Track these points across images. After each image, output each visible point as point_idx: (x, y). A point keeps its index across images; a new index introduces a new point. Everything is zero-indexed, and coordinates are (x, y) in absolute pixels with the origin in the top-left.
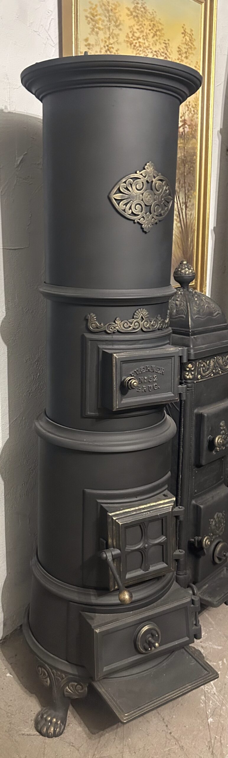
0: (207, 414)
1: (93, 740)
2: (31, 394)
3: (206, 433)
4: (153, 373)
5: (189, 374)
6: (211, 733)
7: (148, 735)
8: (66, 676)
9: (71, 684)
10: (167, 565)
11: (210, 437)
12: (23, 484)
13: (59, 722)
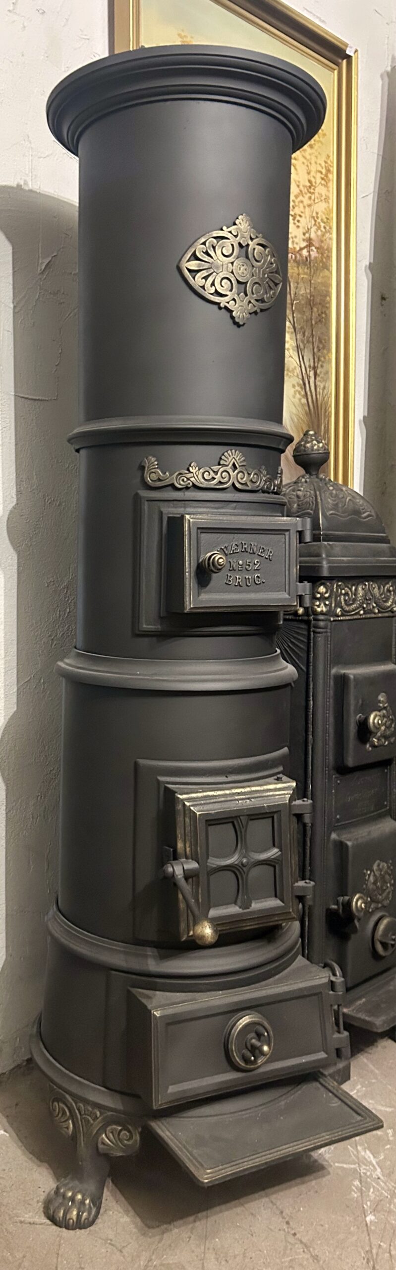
0: (354, 675)
1: (150, 1237)
2: (55, 643)
3: (352, 708)
4: (253, 555)
5: (320, 605)
6: (372, 1239)
7: (252, 1235)
8: (101, 1114)
9: (112, 1129)
10: (283, 902)
11: (360, 716)
12: (38, 797)
13: (87, 1202)
